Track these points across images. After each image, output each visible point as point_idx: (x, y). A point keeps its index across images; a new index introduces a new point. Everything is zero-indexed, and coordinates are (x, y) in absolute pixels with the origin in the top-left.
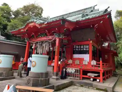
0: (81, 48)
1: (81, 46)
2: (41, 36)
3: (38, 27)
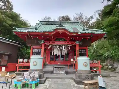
2: (60, 41)
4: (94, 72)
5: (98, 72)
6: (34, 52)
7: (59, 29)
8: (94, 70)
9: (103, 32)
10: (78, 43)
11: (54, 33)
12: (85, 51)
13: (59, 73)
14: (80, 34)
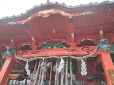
3: (68, 17)
11: (30, 18)
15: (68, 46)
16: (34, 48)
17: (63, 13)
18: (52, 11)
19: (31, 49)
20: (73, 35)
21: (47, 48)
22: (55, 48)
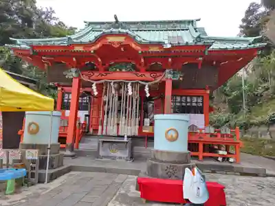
0: (187, 102)
1: (186, 99)
2: (121, 70)
3: (137, 51)
4: (220, 159)
5: (231, 160)
6: (66, 101)
7: (112, 34)
8: (221, 152)
9: (253, 43)
10: (170, 76)
11: (98, 46)
12: (200, 100)
13: (114, 158)
14: (169, 46)
15: (137, 70)
16: (102, 69)
17: (133, 46)
18: (122, 39)
19: (97, 70)
20: (143, 60)
21: (115, 71)
22: (124, 70)
